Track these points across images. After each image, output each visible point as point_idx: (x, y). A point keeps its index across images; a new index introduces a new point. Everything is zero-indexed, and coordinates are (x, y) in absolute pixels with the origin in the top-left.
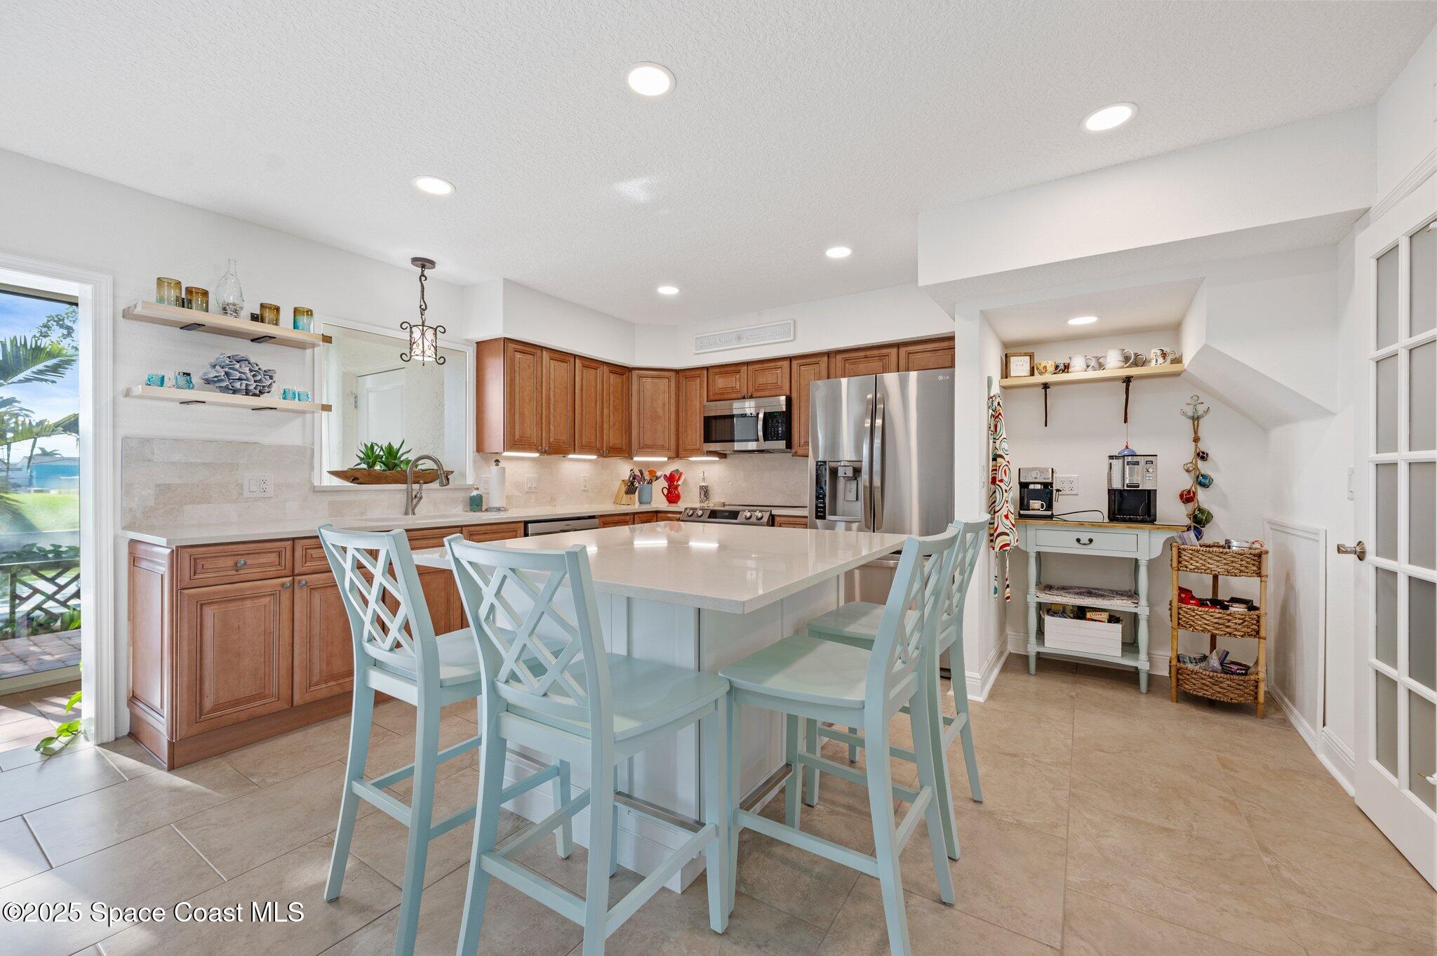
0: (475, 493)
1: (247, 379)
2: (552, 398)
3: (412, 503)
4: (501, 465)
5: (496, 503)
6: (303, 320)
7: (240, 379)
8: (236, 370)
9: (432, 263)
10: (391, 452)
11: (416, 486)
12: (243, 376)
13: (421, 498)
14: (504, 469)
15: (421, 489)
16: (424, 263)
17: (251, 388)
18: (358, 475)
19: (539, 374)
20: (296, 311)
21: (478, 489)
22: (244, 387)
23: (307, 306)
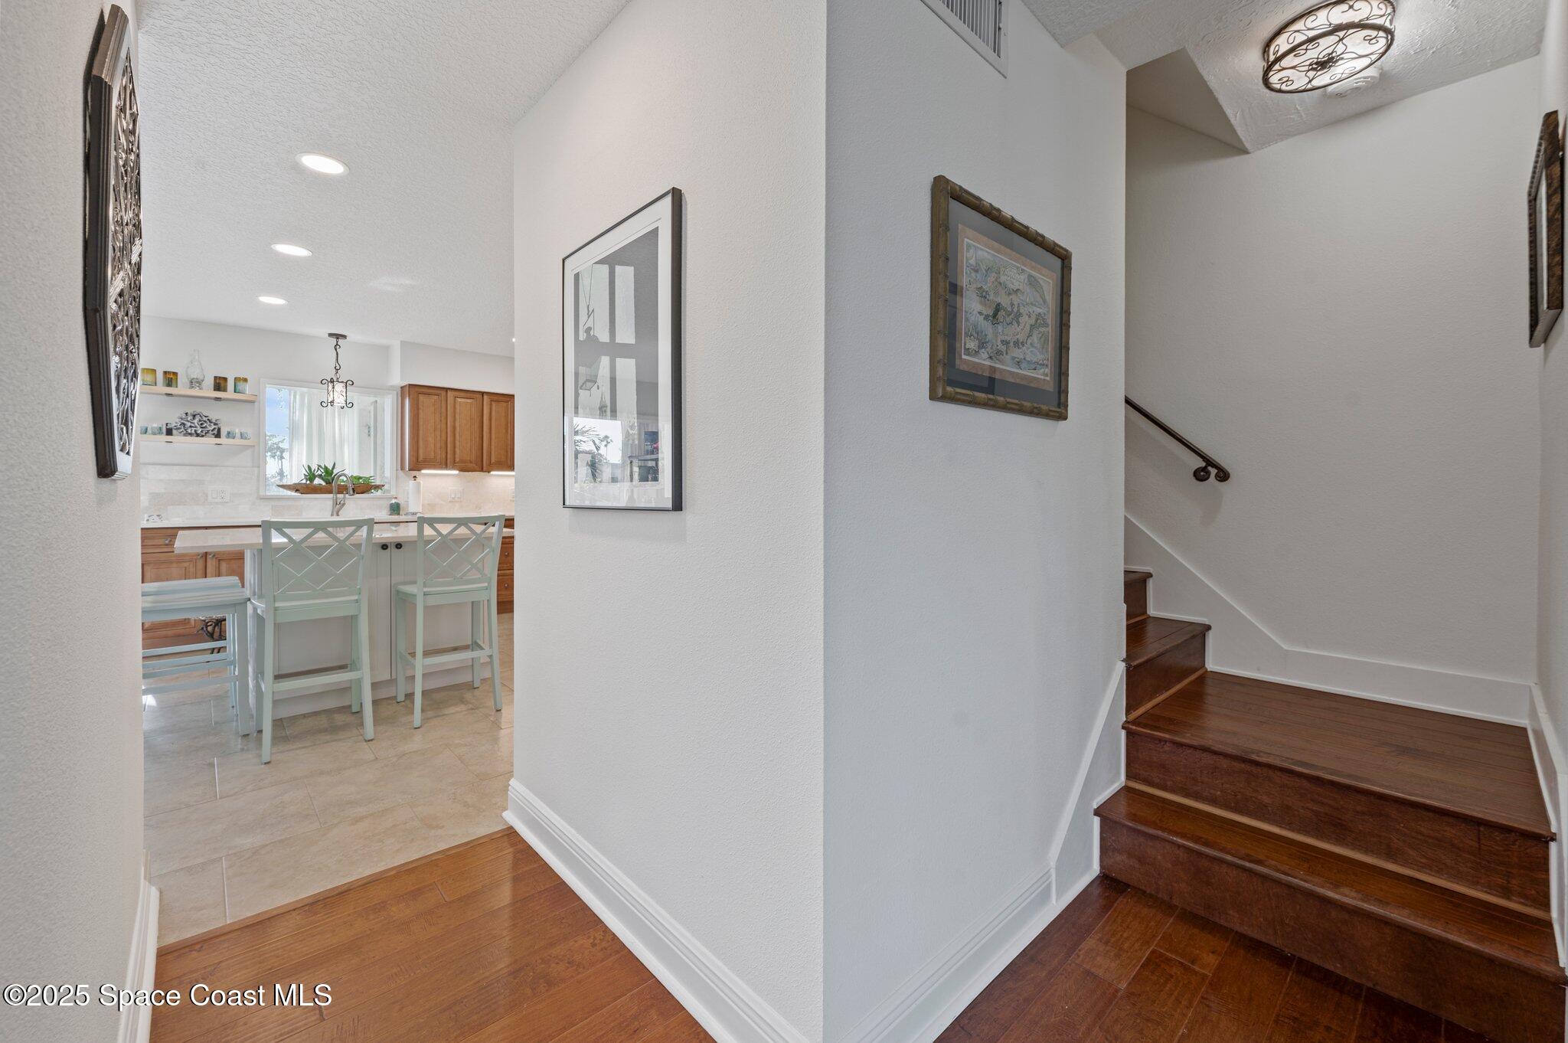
0: (393, 501)
1: (196, 427)
2: (458, 428)
3: (338, 507)
4: (418, 480)
5: (412, 509)
6: (241, 386)
7: (191, 427)
8: (188, 421)
9: (344, 337)
10: (328, 472)
11: (340, 496)
12: (193, 425)
13: (344, 504)
14: (419, 483)
15: (345, 498)
16: (338, 336)
17: (199, 432)
18: (299, 488)
19: (444, 410)
20: (236, 379)
21: (396, 498)
22: (193, 432)
23: (242, 376)
